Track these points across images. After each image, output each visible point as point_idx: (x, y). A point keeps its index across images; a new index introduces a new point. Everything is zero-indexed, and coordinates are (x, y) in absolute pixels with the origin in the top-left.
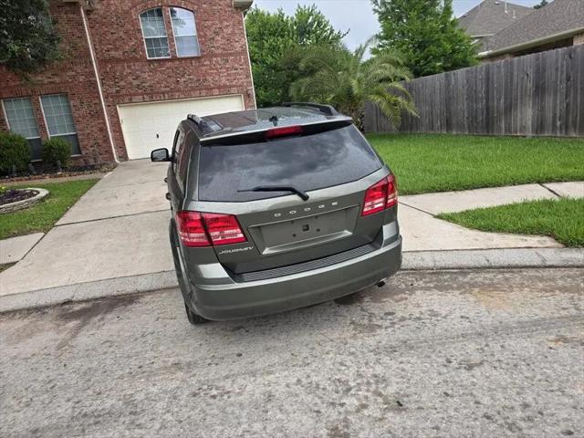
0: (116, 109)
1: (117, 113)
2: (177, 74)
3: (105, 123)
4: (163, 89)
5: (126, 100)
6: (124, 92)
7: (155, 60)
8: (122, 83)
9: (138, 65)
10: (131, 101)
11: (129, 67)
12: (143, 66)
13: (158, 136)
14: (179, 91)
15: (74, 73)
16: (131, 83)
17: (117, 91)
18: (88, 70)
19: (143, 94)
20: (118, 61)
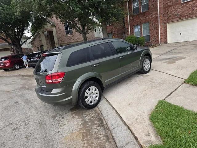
0: (166, 25)
1: (166, 26)
2: (193, 6)
3: (158, 31)
4: (186, 14)
5: (170, 21)
6: (170, 18)
7: (184, 3)
8: (170, 15)
9: (177, 6)
10: (172, 21)
11: (174, 8)
12: (179, 6)
13: (181, 34)
14: (193, 14)
15: (152, 15)
16: (173, 14)
17: (168, 18)
18: (156, 13)
19: (177, 18)
20: (170, 6)
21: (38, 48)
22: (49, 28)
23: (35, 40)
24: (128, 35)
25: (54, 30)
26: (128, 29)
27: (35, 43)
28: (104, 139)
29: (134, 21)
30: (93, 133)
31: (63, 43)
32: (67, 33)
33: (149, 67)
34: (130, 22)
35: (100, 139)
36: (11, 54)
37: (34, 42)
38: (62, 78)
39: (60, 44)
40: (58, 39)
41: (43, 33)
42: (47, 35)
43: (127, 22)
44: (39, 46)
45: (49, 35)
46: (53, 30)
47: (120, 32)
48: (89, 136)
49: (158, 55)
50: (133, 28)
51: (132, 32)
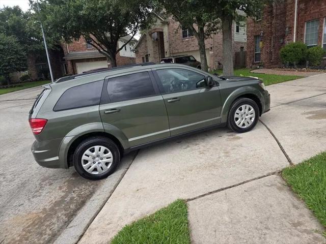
21: (143, 58)
22: (159, 27)
23: (140, 45)
24: (290, 42)
25: (166, 30)
26: (291, 28)
27: (140, 51)
28: (44, 239)
29: (308, 13)
30: (48, 223)
31: (177, 51)
32: (185, 36)
33: (253, 120)
34: (298, 14)
35: (42, 236)
36: (109, 65)
37: (139, 49)
38: (42, 128)
39: (173, 54)
40: (170, 45)
41: (150, 35)
42: (157, 39)
43: (293, 14)
44: (144, 56)
45: (159, 38)
46: (164, 31)
47: (278, 34)
48: (37, 226)
49: (322, 93)
50: (303, 27)
51: (300, 35)
